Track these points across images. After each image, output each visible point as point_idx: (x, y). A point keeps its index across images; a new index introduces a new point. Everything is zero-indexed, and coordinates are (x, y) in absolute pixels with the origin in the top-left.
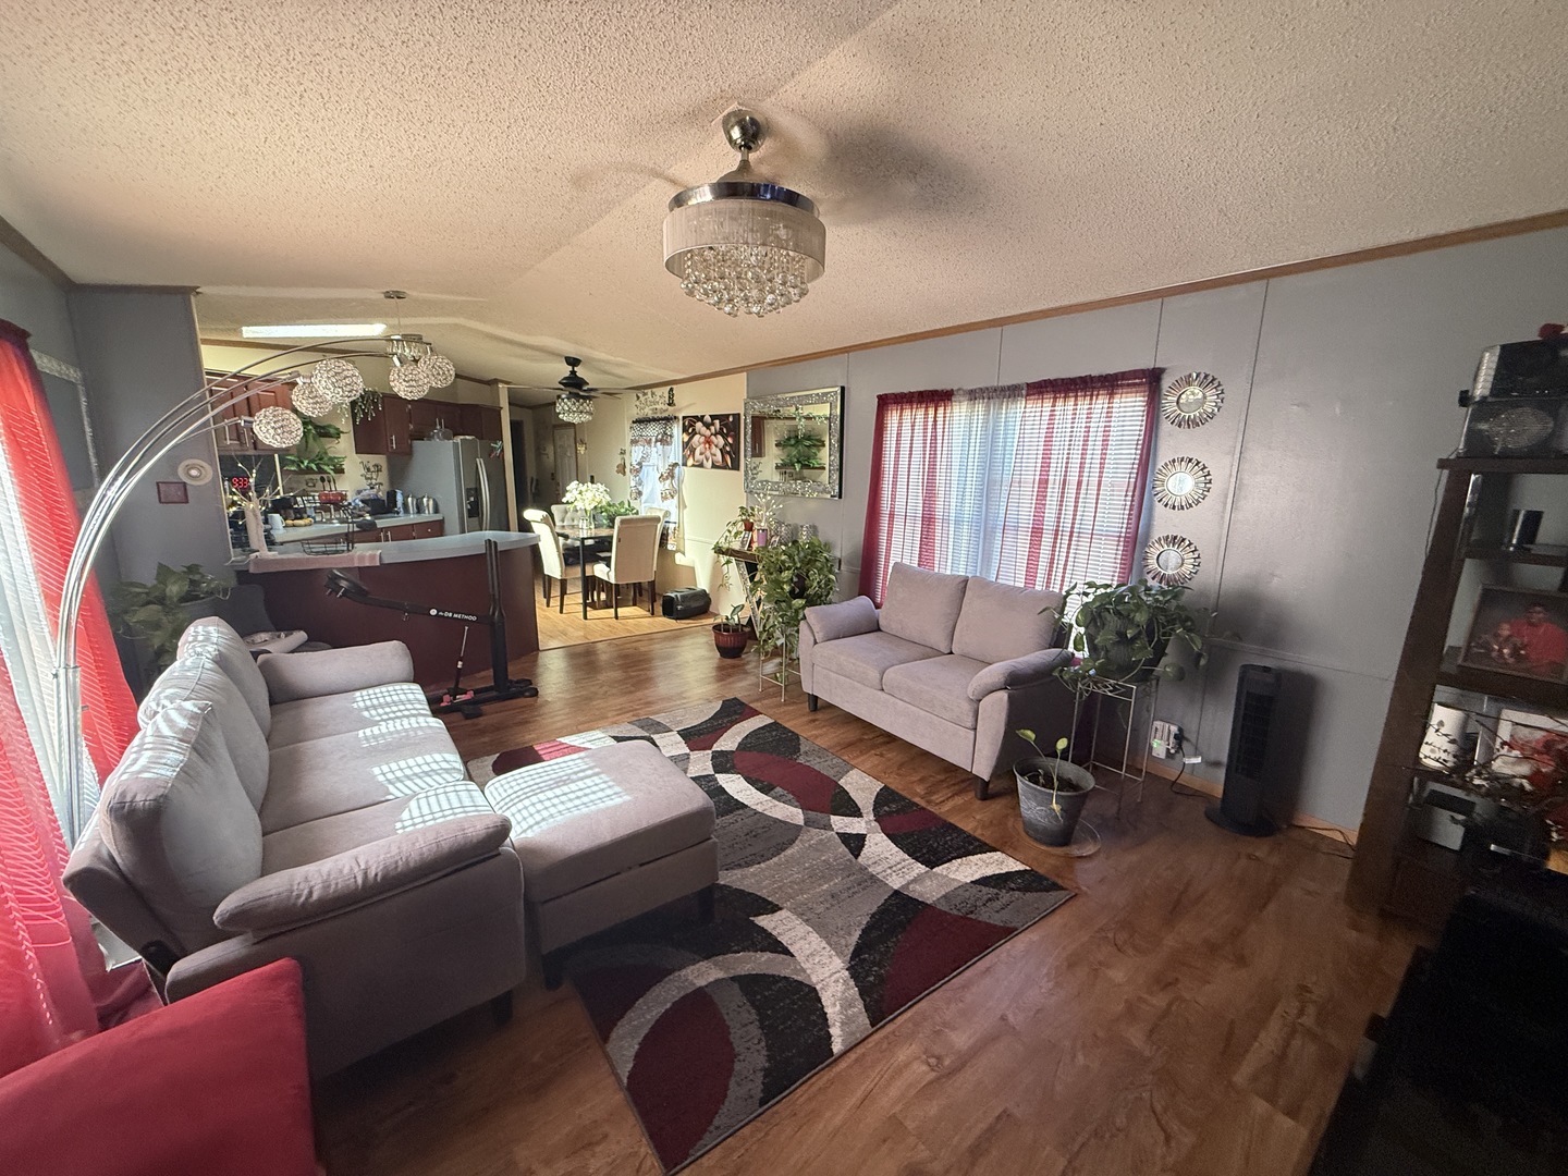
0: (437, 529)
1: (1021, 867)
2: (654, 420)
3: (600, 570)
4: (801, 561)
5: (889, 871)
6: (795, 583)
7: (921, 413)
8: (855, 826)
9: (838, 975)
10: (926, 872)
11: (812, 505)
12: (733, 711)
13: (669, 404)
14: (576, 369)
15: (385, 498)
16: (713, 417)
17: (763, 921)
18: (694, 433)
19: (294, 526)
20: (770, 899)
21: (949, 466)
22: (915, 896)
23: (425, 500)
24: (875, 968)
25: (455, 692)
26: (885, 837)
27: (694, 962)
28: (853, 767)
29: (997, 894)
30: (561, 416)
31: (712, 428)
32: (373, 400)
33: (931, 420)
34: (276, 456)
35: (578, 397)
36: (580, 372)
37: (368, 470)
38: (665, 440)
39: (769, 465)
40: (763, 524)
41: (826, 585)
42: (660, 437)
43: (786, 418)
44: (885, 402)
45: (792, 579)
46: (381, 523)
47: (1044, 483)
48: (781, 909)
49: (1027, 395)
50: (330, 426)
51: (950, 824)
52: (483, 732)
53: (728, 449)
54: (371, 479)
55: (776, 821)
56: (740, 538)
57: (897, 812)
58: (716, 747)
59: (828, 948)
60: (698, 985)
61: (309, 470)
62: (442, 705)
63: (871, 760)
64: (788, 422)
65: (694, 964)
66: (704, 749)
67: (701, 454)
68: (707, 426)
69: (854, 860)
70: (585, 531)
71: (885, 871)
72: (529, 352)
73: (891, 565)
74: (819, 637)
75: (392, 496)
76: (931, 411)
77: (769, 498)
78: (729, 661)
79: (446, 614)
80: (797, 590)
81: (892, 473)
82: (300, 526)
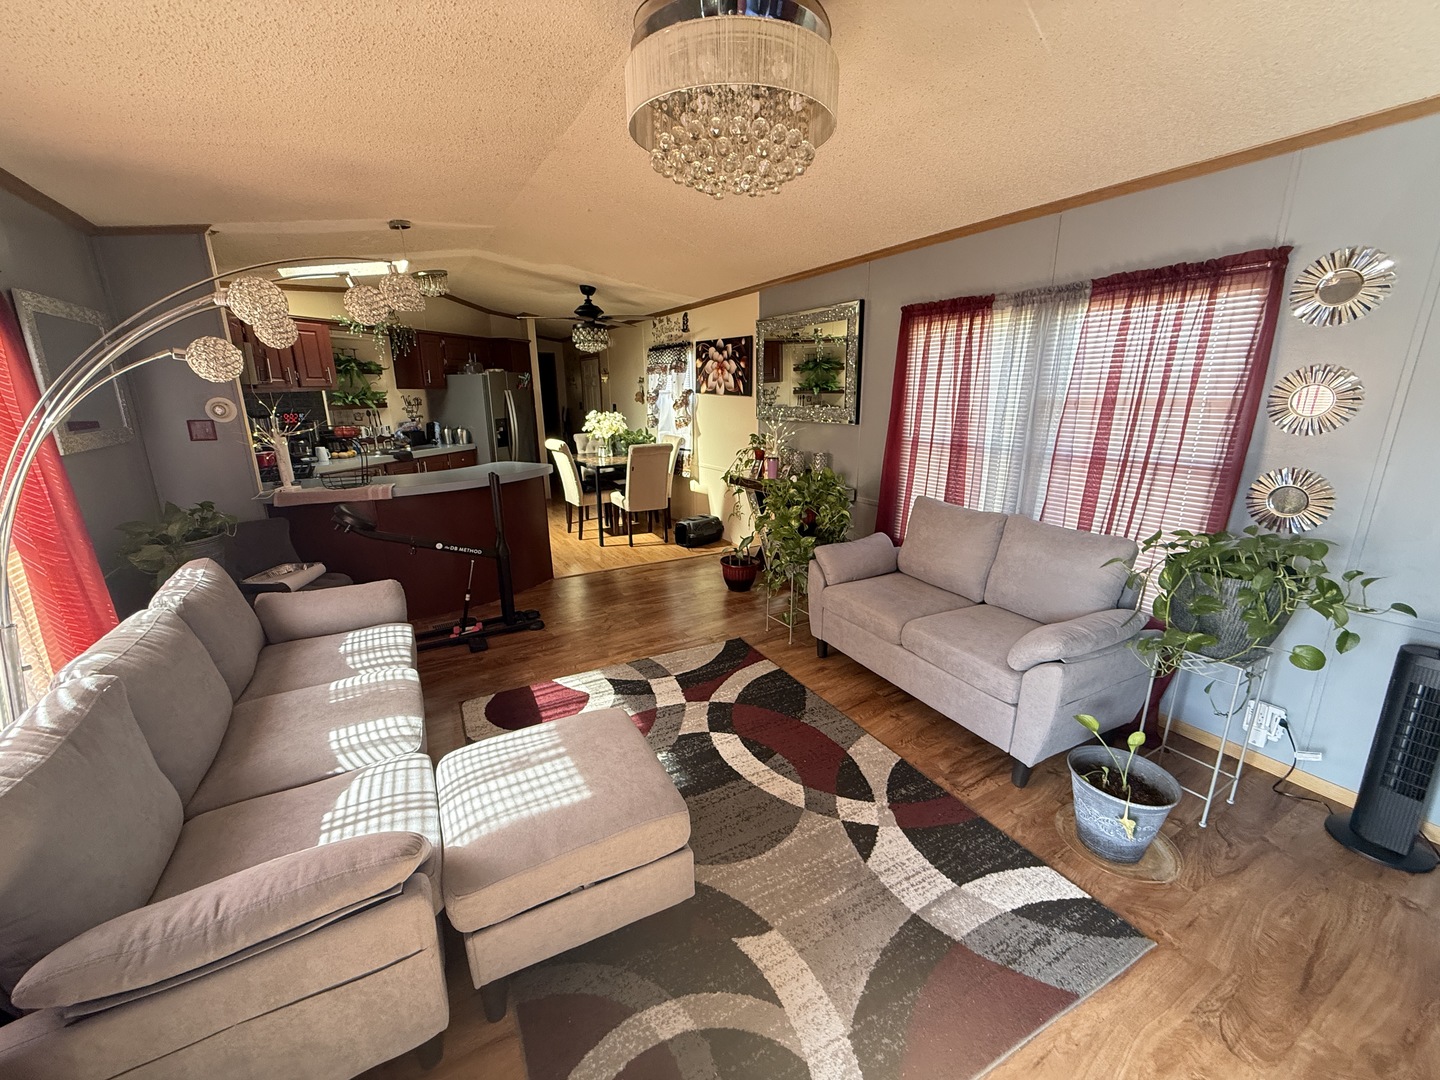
0: (470, 458)
1: (1078, 894)
2: (669, 347)
3: (616, 498)
4: (812, 495)
5: (905, 884)
6: (804, 520)
7: (953, 325)
8: (866, 813)
9: (837, 1044)
10: (953, 890)
11: (827, 431)
12: (737, 654)
13: (684, 330)
14: (591, 297)
15: (425, 430)
16: (726, 341)
17: (748, 945)
18: (708, 359)
19: (339, 458)
20: (758, 912)
21: (986, 387)
22: (939, 926)
23: (459, 430)
24: (886, 1041)
25: (464, 623)
26: (901, 833)
27: (660, 1000)
28: (865, 732)
29: (1047, 934)
30: (577, 346)
31: (725, 353)
32: (408, 337)
33: (965, 332)
34: (324, 392)
35: (592, 325)
36: (595, 300)
37: (409, 403)
38: (680, 366)
39: (786, 392)
40: (774, 452)
41: (839, 521)
42: (674, 363)
43: (805, 341)
44: (912, 314)
45: (801, 515)
46: (418, 454)
47: (1109, 404)
48: (771, 929)
49: (1093, 295)
50: (370, 363)
51: (982, 819)
52: (484, 668)
53: (740, 374)
54: (412, 412)
55: (773, 799)
56: (750, 468)
57: (916, 797)
58: (715, 698)
59: (826, 1000)
60: (662, 1038)
61: (353, 406)
62: (452, 636)
63: (885, 724)
64: (807, 346)
65: (659, 1004)
66: (701, 700)
67: (714, 380)
68: (720, 350)
69: (862, 862)
70: (604, 459)
71: (900, 883)
72: (546, 282)
73: (913, 501)
74: (830, 579)
75: (430, 427)
76: (966, 323)
77: (781, 424)
78: (737, 595)
79: (452, 548)
80: (806, 527)
81: (916, 395)
82: (345, 458)
